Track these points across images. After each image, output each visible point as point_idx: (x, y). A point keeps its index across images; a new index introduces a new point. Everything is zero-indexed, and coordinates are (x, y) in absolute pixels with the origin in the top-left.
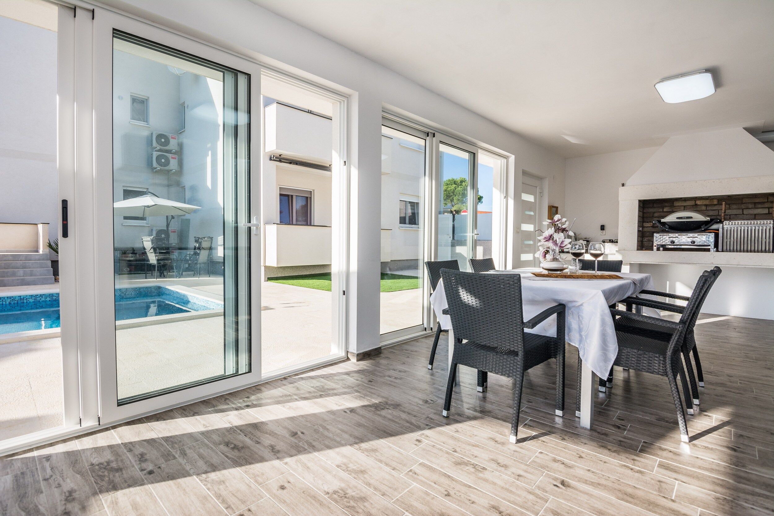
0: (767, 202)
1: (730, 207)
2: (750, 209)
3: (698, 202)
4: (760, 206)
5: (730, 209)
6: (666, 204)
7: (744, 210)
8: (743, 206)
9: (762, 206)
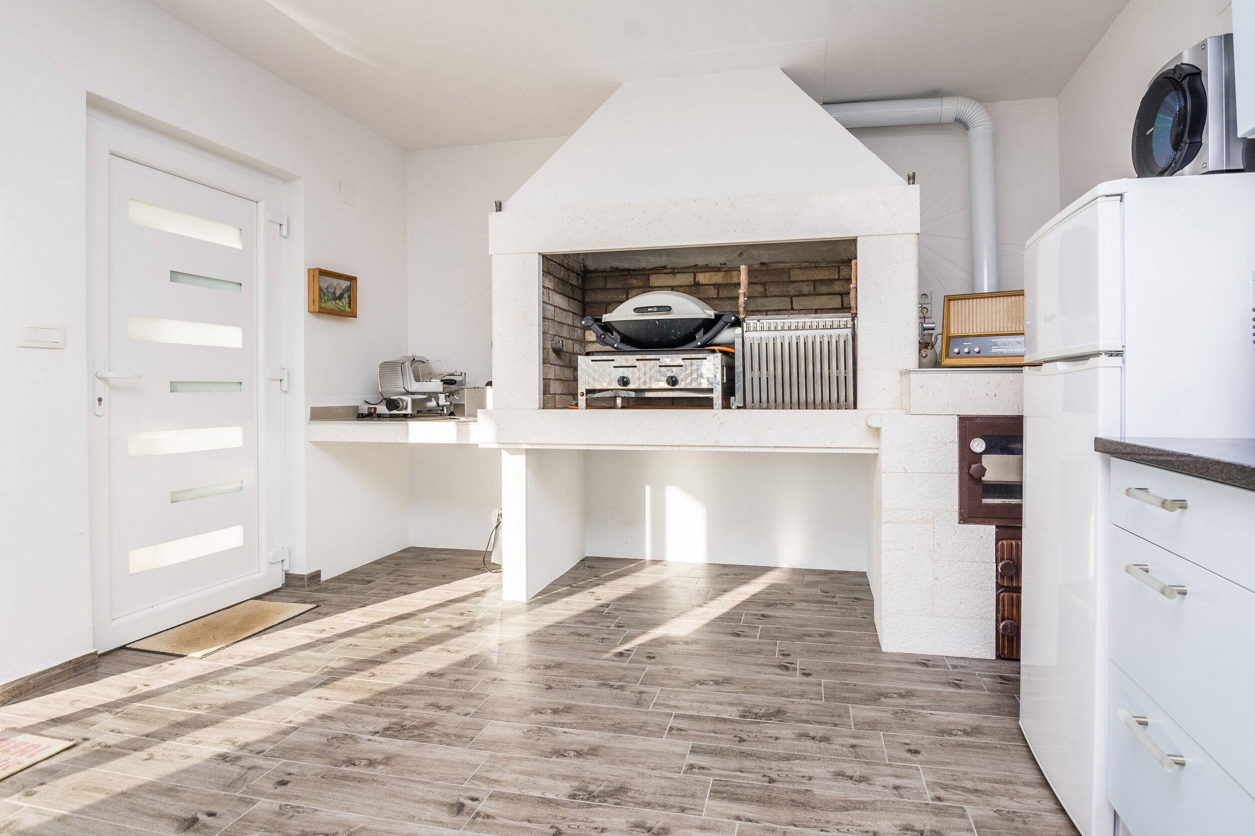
0: (839, 279)
1: (765, 290)
2: (804, 295)
3: (702, 278)
4: (824, 289)
5: (766, 296)
6: (634, 282)
7: (794, 299)
8: (792, 289)
9: (830, 290)
